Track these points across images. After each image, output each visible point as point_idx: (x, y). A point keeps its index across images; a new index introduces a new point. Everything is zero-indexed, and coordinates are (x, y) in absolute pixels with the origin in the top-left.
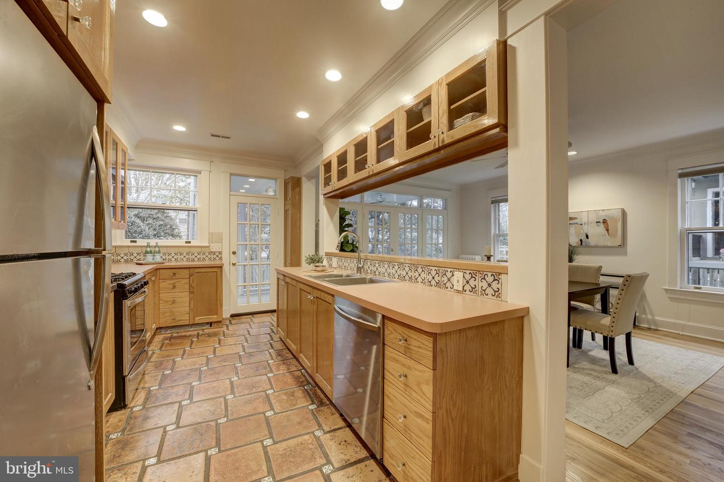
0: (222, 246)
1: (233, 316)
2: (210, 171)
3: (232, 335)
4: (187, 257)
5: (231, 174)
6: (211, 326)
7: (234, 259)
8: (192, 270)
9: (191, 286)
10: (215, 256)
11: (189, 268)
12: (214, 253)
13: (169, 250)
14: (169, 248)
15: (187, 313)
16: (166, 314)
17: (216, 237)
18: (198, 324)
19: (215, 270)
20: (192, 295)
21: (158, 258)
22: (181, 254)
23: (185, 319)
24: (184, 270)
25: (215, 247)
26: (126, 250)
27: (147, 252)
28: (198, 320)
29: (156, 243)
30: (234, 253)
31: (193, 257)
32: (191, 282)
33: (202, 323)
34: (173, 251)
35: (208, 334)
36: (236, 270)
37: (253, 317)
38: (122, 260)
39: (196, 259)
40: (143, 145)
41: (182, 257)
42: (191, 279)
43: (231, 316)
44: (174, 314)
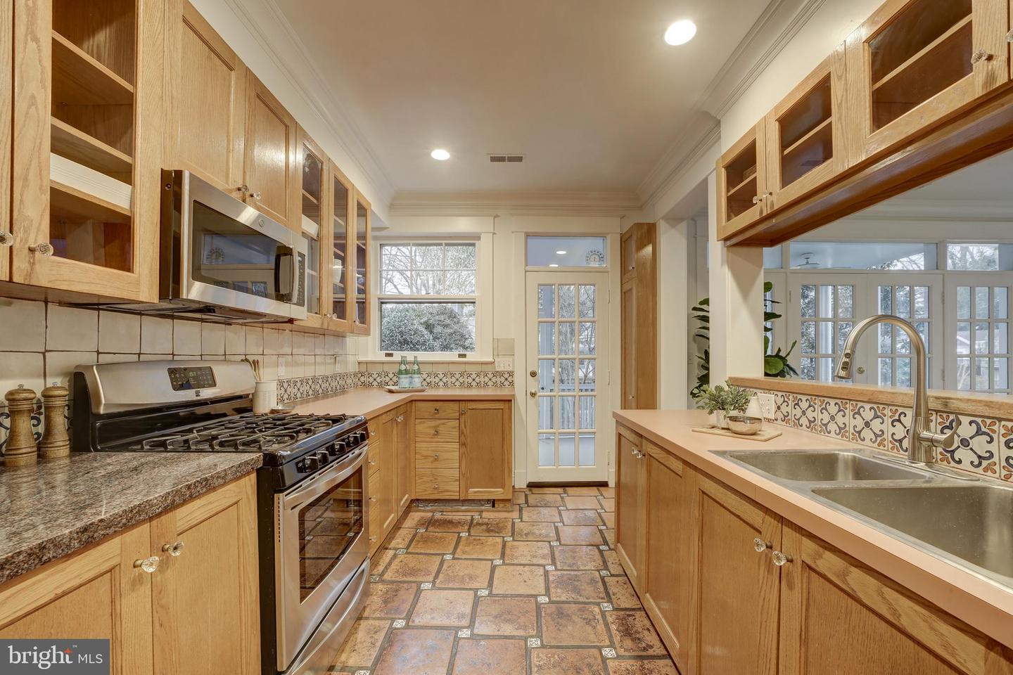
0: (513, 360)
1: (532, 486)
2: (494, 234)
3: (527, 535)
4: (461, 380)
5: (528, 235)
6: (493, 506)
7: (533, 386)
8: (463, 404)
9: (461, 433)
10: (503, 379)
11: (459, 401)
12: (501, 374)
13: (435, 369)
14: (436, 365)
15: (456, 480)
16: (425, 479)
17: (503, 347)
18: (474, 500)
19: (501, 405)
20: (463, 449)
21: (417, 381)
22: (453, 375)
23: (452, 489)
24: (451, 404)
25: (502, 365)
26: (379, 368)
27: (400, 372)
28: (474, 492)
29: (415, 357)
30: (533, 374)
31: (470, 380)
32: (462, 425)
33: (480, 500)
34: (440, 370)
35: (487, 524)
36: (538, 405)
37: (565, 492)
38: (375, 384)
39: (474, 384)
40: (400, 202)
41: (454, 380)
42: (462, 420)
43: (528, 486)
44: (436, 479)
